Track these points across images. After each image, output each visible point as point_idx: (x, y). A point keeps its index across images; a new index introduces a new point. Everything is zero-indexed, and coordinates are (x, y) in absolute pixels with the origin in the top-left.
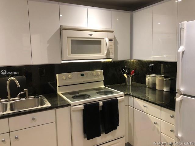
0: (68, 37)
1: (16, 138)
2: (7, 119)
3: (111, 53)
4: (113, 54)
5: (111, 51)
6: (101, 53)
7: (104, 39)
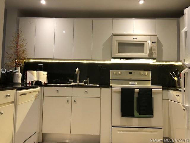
0: (116, 41)
1: (75, 101)
2: (71, 88)
3: (154, 53)
4: (156, 54)
5: (154, 52)
6: (144, 53)
7: (147, 41)
